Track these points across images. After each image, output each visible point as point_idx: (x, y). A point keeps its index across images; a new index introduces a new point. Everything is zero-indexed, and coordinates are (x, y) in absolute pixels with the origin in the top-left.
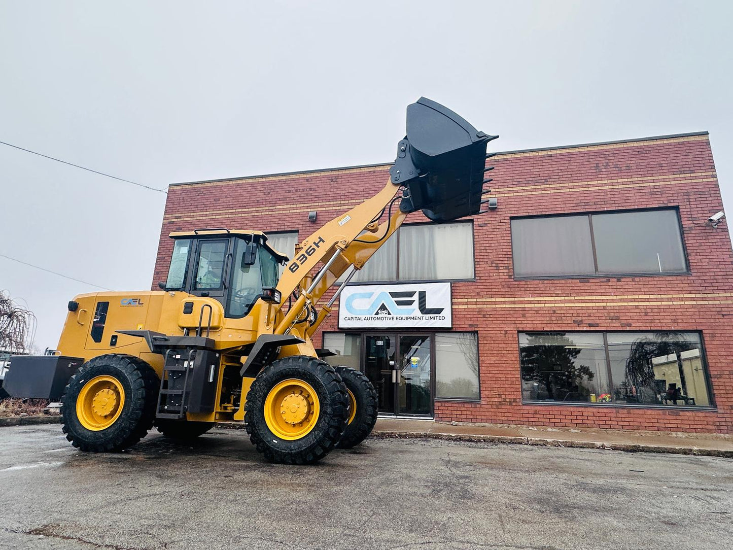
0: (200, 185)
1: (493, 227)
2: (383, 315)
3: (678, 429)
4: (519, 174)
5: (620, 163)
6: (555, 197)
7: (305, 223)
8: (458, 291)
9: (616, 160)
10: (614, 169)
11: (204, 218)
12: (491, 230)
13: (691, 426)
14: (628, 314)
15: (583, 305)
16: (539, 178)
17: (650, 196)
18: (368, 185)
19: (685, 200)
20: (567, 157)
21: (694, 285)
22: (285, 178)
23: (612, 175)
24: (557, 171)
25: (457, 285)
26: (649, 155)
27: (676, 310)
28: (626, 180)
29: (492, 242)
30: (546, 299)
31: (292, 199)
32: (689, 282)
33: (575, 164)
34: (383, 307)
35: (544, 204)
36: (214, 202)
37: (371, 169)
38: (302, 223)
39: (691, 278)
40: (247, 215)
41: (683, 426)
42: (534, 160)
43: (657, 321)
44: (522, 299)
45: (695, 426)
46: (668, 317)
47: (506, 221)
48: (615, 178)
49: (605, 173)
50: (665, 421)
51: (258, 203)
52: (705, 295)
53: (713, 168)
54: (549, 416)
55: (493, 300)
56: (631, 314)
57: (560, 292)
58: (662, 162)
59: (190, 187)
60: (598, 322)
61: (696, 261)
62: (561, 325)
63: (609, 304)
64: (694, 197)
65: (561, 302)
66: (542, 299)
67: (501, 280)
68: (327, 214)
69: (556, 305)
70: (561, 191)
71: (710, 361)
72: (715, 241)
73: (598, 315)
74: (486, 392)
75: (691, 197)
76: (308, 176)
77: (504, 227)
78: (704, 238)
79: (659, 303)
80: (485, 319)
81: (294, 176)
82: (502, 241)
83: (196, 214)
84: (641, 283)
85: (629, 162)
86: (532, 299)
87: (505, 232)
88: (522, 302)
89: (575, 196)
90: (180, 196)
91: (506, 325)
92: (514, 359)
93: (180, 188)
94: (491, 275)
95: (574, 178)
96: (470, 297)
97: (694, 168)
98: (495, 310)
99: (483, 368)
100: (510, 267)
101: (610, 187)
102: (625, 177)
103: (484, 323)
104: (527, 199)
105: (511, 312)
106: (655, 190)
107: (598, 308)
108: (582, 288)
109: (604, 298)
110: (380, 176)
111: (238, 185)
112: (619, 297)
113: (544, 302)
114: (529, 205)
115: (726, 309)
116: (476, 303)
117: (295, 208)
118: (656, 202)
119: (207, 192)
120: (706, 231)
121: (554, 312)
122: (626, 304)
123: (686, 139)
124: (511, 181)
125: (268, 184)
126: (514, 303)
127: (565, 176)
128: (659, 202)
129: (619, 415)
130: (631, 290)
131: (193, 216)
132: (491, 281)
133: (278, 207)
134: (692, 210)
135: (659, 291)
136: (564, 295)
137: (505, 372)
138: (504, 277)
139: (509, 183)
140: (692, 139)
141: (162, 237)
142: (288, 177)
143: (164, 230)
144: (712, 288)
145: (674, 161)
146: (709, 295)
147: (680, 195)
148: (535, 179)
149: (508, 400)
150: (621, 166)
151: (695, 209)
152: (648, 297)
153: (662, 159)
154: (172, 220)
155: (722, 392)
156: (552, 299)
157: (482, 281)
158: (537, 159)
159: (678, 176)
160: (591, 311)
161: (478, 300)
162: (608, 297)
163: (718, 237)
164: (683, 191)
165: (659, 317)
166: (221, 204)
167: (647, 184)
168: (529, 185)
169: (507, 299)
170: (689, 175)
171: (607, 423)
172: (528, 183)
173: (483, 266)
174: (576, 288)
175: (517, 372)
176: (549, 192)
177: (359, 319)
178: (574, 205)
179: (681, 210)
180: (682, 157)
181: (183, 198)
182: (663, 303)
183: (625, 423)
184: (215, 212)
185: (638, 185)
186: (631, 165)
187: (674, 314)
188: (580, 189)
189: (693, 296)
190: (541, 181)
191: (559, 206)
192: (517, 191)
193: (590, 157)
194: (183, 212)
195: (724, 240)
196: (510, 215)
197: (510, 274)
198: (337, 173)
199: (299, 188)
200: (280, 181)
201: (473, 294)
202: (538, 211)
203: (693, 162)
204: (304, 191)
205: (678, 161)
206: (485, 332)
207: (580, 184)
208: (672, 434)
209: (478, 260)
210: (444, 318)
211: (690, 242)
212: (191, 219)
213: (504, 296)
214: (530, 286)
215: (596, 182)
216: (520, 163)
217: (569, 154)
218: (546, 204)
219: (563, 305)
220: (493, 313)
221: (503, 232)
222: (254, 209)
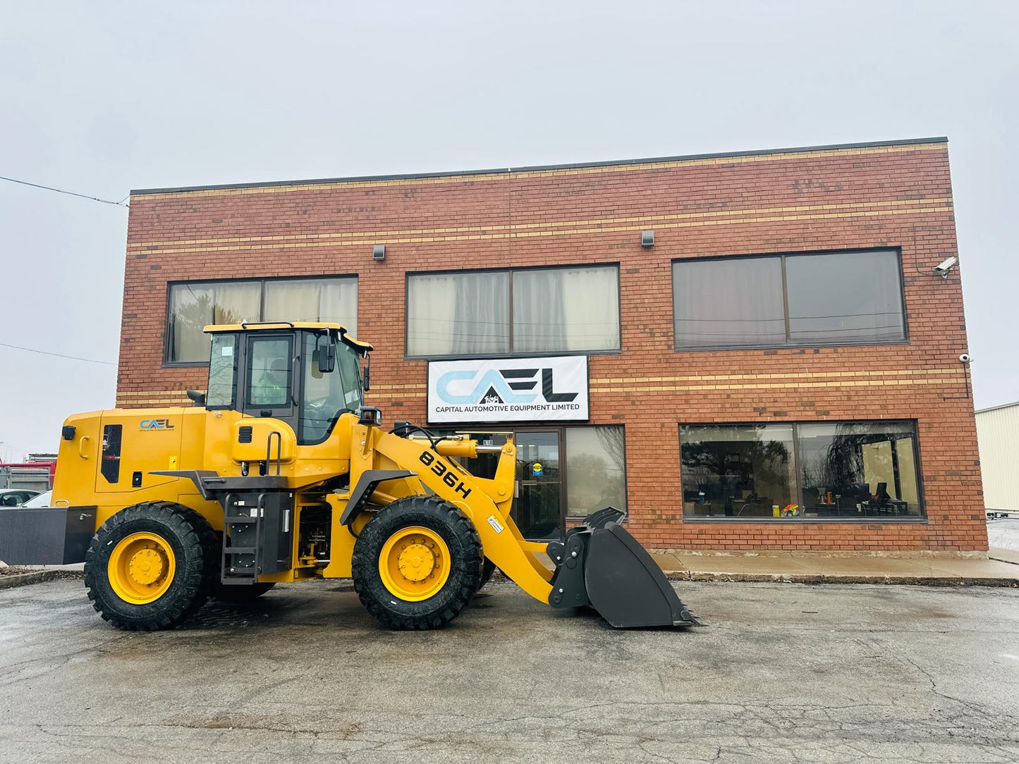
0: (185, 195)
1: (647, 274)
2: (493, 404)
3: (878, 547)
4: (687, 194)
5: (827, 180)
6: (736, 230)
7: (367, 263)
8: (597, 367)
9: (822, 176)
10: (819, 189)
11: (197, 250)
12: (644, 279)
13: (895, 543)
14: (826, 399)
15: (768, 386)
16: (716, 201)
17: (864, 232)
18: (463, 205)
19: (910, 239)
20: (755, 168)
21: (912, 358)
22: (329, 187)
23: (815, 199)
24: (740, 190)
25: (596, 358)
26: (867, 169)
27: (888, 392)
28: (834, 207)
29: (644, 296)
30: (718, 378)
31: (345, 223)
32: (906, 353)
33: (767, 180)
34: (492, 393)
35: (720, 240)
36: (213, 225)
37: (467, 179)
38: (362, 263)
39: (909, 348)
40: (270, 246)
41: (885, 543)
42: (709, 171)
43: (862, 408)
44: (685, 378)
45: (900, 543)
46: (877, 402)
47: (666, 265)
48: (820, 203)
49: (806, 195)
50: (864, 538)
51: (288, 228)
52: (925, 372)
53: (949, 191)
54: (717, 537)
55: (646, 380)
56: (830, 399)
57: (737, 368)
58: (883, 181)
59: (168, 197)
60: (787, 409)
61: (917, 325)
62: (737, 415)
63: (802, 385)
64: (921, 234)
65: (739, 382)
66: (712, 378)
67: (656, 352)
68: (402, 249)
69: (732, 387)
70: (746, 221)
71: (923, 459)
72: (943, 297)
73: (787, 400)
74: (635, 507)
75: (917, 234)
76: (368, 185)
77: (663, 274)
78: (929, 293)
79: (866, 383)
80: (634, 407)
81: (344, 186)
82: (659, 296)
83: (182, 242)
84: (845, 355)
85: (839, 179)
86: (699, 378)
87: (664, 282)
88: (684, 383)
89: (764, 229)
90: (152, 212)
91: (662, 416)
92: (672, 461)
93: (151, 198)
94: (643, 344)
95: (764, 202)
96: (614, 376)
97: (924, 192)
98: (648, 394)
99: (632, 475)
100: (670, 334)
101: (813, 217)
102: (833, 202)
103: (634, 412)
104: (696, 233)
105: (671, 397)
106: (872, 223)
107: (788, 391)
108: (767, 362)
109: (796, 376)
110: (481, 191)
111: (252, 196)
112: (815, 375)
113: (715, 382)
114: (699, 242)
115: (948, 391)
116: (622, 385)
117: (350, 239)
118: (872, 240)
119: (199, 206)
120: (933, 283)
121: (728, 396)
122: (824, 385)
123: (918, 148)
124: (674, 204)
125: (302, 197)
126: (674, 384)
127: (752, 198)
128: (876, 240)
129: (808, 532)
130: (832, 365)
131: (179, 247)
132: (643, 353)
133: (321, 236)
134: (918, 252)
135: (868, 367)
136: (743, 372)
137: (661, 479)
138: (660, 347)
139: (672, 208)
140: (925, 147)
141: (128, 281)
142: (334, 186)
143: (131, 269)
144: (934, 362)
145: (900, 180)
146: (930, 372)
147: (903, 230)
148: (710, 201)
149: (664, 517)
150: (829, 184)
151: (922, 252)
152: (852, 374)
153: (884, 177)
154: (143, 253)
155: (935, 498)
156: (726, 377)
157: (631, 353)
158: (713, 171)
159: (903, 202)
160: (777, 395)
161: (626, 380)
162: (801, 375)
163: (948, 292)
164: (907, 225)
165: (865, 403)
166: (225, 228)
167: (862, 214)
168: (700, 210)
169: (665, 379)
170: (916, 202)
171: (793, 542)
172: (698, 208)
173: (632, 331)
174: (758, 363)
175: (677, 480)
176: (728, 222)
177: (457, 410)
178: (762, 242)
179: (903, 253)
180: (910, 175)
181: (158, 215)
182: (872, 383)
183: (815, 543)
184: (216, 241)
185: (849, 215)
186: (842, 184)
187: (885, 397)
188: (773, 219)
189: (910, 372)
190: (718, 205)
191: (741, 243)
192: (683, 221)
193: (788, 170)
194: (162, 239)
195: (955, 296)
196: (672, 257)
197: (670, 343)
198: (414, 182)
199: (354, 206)
200: (321, 192)
201: (618, 371)
202: (712, 250)
203: (924, 183)
204: (362, 211)
205: (904, 180)
206: (634, 426)
207: (771, 210)
208: (871, 554)
209: (625, 323)
210: (577, 407)
211: (912, 298)
212: (176, 251)
213: (660, 374)
214: (696, 360)
215: (794, 209)
216: (688, 177)
217: (758, 164)
218: (724, 240)
219: (740, 387)
220: (645, 398)
221: (661, 282)
222: (282, 238)
